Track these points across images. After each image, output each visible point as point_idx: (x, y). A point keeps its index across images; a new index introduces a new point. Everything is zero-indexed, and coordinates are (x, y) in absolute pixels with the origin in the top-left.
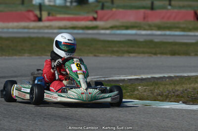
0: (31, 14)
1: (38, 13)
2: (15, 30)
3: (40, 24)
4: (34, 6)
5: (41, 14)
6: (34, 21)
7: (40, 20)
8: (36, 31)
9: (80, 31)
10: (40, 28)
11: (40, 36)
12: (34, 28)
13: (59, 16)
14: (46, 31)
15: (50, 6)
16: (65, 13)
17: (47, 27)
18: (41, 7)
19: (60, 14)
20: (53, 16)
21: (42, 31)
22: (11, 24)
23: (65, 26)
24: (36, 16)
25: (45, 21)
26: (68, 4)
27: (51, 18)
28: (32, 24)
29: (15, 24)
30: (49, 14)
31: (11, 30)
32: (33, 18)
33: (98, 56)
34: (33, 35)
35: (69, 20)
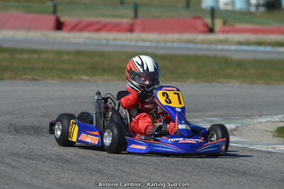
0: (199, 22)
1: (208, 21)
2: (176, 45)
3: (212, 37)
4: (204, 10)
5: (213, 23)
6: (204, 32)
7: (211, 30)
8: (205, 46)
9: (269, 49)
10: (211, 42)
11: (211, 53)
12: (202, 42)
13: (239, 26)
14: (220, 47)
15: (226, 11)
17: (222, 42)
18: (213, 12)
19: (241, 23)
20: (230, 25)
21: (213, 47)
22: (170, 36)
23: (248, 41)
24: (206, 25)
25: (219, 32)
26: (253, 9)
27: (227, 28)
28: (200, 37)
29: (176, 36)
30: (225, 23)
31: (169, 45)
32: (202, 28)
34: (200, 53)
35: (253, 31)
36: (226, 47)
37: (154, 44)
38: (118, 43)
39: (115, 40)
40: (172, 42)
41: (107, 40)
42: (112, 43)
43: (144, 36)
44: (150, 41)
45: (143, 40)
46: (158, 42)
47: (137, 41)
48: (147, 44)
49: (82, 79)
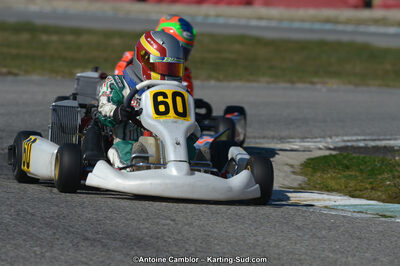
2: (307, 25)
22: (302, 13)
25: (378, 7)
29: (311, 12)
31: (296, 25)
36: (382, 30)
37: (274, 24)
39: (218, 16)
40: (303, 20)
41: (207, 16)
42: (212, 20)
44: (270, 19)
45: (260, 18)
46: (280, 20)
47: (249, 18)
48: (263, 23)
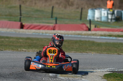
0: (84, 26)
1: (88, 25)
3: (90, 32)
4: (87, 21)
5: (90, 26)
6: (86, 30)
7: (89, 30)
8: (86, 37)
9: (114, 38)
11: (87, 40)
12: (85, 35)
13: (102, 28)
14: (93, 37)
15: (98, 21)
16: (106, 26)
17: (93, 35)
18: (90, 22)
19: (103, 27)
20: (98, 27)
21: (89, 37)
22: (71, 32)
23: (105, 34)
24: (87, 27)
25: (93, 30)
26: (109, 21)
27: (96, 29)
28: (84, 32)
29: (74, 32)
30: (95, 27)
31: (70, 36)
32: (85, 29)
33: (121, 54)
34: (83, 39)
35: (108, 30)
36: (95, 37)
38: (47, 34)
39: (46, 33)
40: (71, 34)
41: (43, 33)
42: (44, 34)
43: (59, 31)
49: (23, 50)
